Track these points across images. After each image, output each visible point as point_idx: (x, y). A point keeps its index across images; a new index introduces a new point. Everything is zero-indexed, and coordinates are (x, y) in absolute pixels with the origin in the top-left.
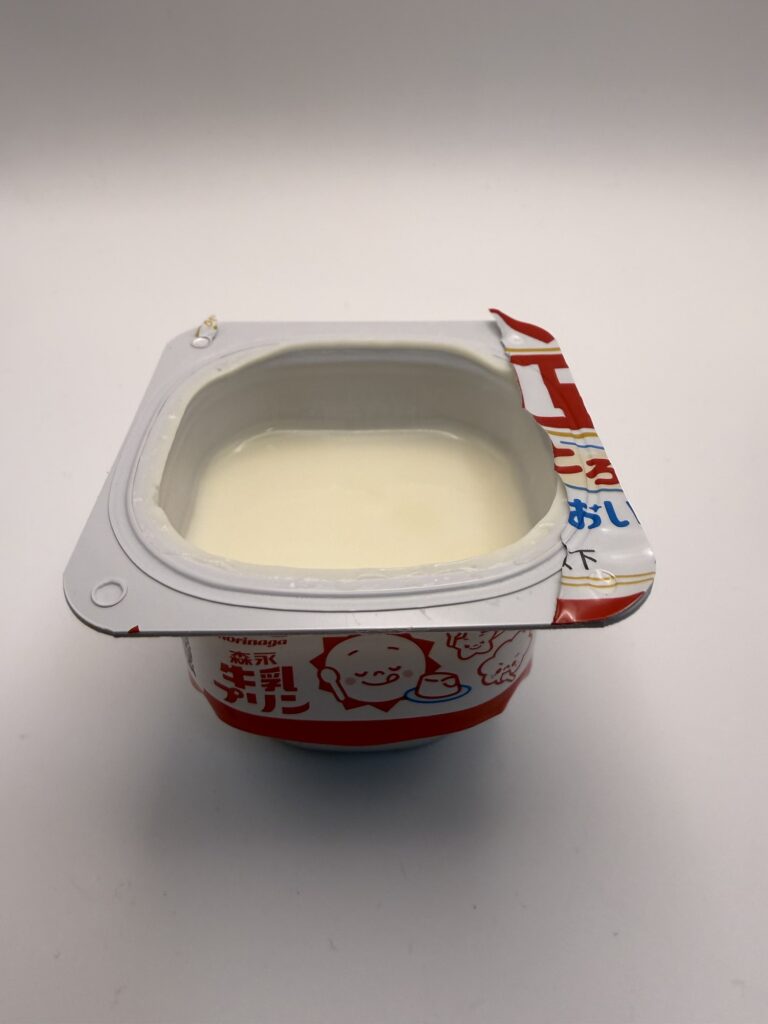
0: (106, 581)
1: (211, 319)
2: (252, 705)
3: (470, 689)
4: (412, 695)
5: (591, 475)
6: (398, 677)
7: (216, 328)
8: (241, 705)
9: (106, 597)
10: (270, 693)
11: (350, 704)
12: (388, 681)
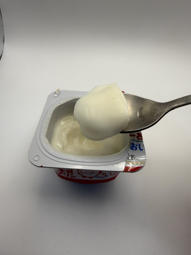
0: (36, 155)
1: (58, 90)
2: (64, 175)
3: (108, 176)
4: (96, 176)
5: (137, 137)
6: (93, 173)
7: (59, 92)
8: (62, 175)
9: (36, 158)
10: (68, 174)
11: (84, 177)
12: (92, 173)
